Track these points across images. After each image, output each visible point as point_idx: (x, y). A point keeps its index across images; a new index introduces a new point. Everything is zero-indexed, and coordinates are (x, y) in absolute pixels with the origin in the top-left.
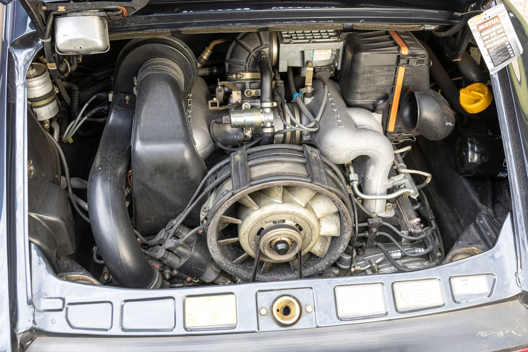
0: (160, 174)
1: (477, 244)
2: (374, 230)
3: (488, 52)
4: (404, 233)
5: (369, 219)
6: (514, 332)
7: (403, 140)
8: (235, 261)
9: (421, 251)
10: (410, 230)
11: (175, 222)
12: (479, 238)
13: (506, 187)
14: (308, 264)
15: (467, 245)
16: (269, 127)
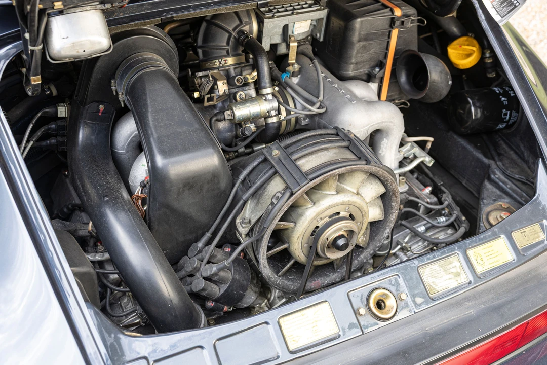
0: (189, 189)
1: (500, 199)
2: (401, 207)
3: (492, 4)
8: (280, 273)
9: (442, 220)
10: (426, 200)
12: (498, 192)
13: (500, 139)
15: (492, 202)
16: (274, 116)
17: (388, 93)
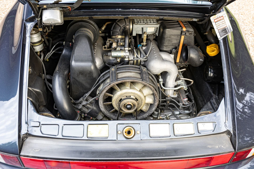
0: (81, 74)
1: (210, 110)
2: (168, 102)
4: (181, 104)
5: (166, 98)
6: (223, 147)
7: (183, 66)
8: (110, 112)
9: (187, 112)
10: (183, 103)
11: (87, 95)
12: (211, 107)
14: (140, 115)
15: (206, 110)
16: (127, 58)
17: (180, 60)
